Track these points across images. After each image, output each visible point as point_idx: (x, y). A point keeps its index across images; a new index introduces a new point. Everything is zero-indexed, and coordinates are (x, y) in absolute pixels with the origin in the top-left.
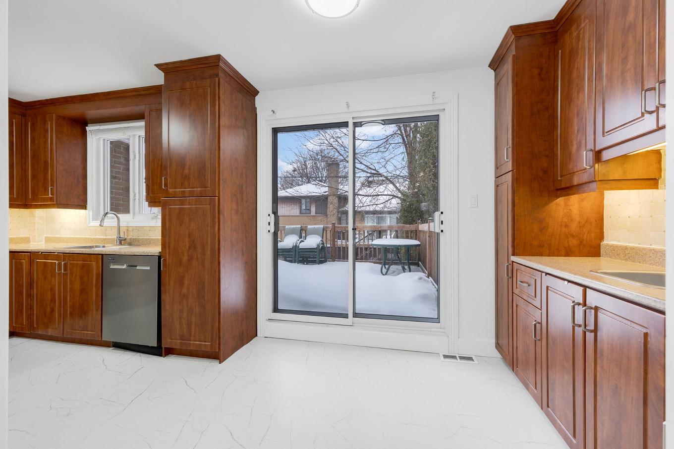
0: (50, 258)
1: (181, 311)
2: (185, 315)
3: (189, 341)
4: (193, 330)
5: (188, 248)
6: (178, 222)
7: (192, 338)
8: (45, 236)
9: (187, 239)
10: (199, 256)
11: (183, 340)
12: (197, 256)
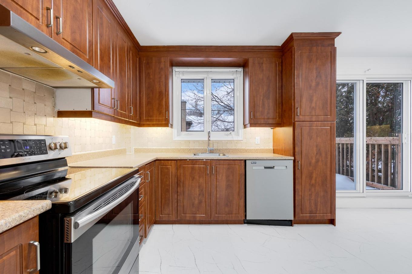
0: (198, 164)
1: (310, 195)
2: (313, 197)
3: (316, 214)
4: (319, 207)
5: (315, 154)
6: (308, 138)
7: (318, 212)
8: (134, 147)
9: (315, 148)
10: (323, 159)
11: (311, 214)
12: (322, 159)
